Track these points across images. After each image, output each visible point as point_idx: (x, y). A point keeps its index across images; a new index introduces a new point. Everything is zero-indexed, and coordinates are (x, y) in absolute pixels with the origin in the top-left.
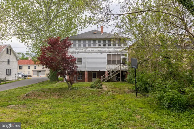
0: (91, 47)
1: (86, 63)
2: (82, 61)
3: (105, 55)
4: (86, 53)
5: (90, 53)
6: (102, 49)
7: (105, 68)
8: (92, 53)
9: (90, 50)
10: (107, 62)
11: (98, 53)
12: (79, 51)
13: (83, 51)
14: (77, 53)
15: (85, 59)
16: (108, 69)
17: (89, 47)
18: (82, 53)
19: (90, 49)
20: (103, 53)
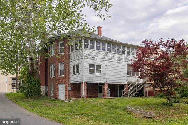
0: (111, 53)
1: (106, 73)
2: (102, 69)
3: (125, 65)
4: (107, 60)
5: (110, 60)
6: (121, 56)
7: (126, 80)
8: (113, 61)
9: (110, 57)
10: (127, 74)
11: (118, 61)
12: (98, 56)
13: (102, 56)
14: (95, 59)
15: (104, 67)
16: (128, 82)
17: (108, 52)
18: (101, 59)
19: (110, 55)
20: (123, 62)
